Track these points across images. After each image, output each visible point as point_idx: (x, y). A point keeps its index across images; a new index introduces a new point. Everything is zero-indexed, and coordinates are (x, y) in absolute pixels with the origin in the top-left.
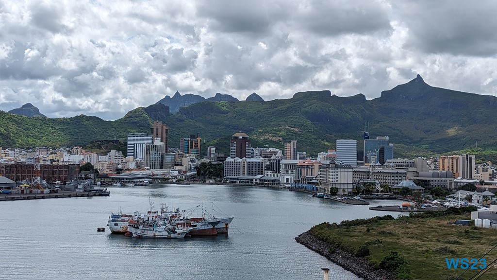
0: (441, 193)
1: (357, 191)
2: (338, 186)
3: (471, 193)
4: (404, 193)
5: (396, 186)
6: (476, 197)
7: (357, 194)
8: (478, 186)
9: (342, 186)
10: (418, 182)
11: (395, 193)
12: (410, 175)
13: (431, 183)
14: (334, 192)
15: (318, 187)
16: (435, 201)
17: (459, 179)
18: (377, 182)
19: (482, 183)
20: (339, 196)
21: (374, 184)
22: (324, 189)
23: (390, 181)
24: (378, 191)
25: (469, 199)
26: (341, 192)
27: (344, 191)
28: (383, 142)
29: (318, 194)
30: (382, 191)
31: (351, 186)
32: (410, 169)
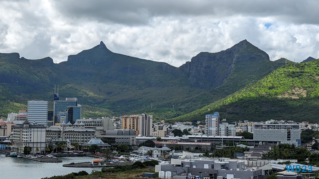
0: (125, 149)
1: (49, 150)
2: (31, 145)
3: (152, 149)
4: (93, 150)
5: (85, 144)
6: (156, 152)
7: (49, 152)
8: (156, 142)
9: (35, 145)
10: (105, 140)
11: (85, 151)
12: (97, 134)
13: (116, 140)
14: (27, 151)
15: (12, 147)
16: (122, 157)
17: (139, 137)
18: (68, 140)
19: (159, 139)
20: (32, 154)
21: (65, 143)
22: (18, 149)
23: (79, 140)
24: (69, 149)
25: (150, 154)
26: (34, 151)
27: (37, 150)
28: (72, 103)
29: (12, 154)
30: (73, 149)
31: (44, 145)
32: (98, 128)
